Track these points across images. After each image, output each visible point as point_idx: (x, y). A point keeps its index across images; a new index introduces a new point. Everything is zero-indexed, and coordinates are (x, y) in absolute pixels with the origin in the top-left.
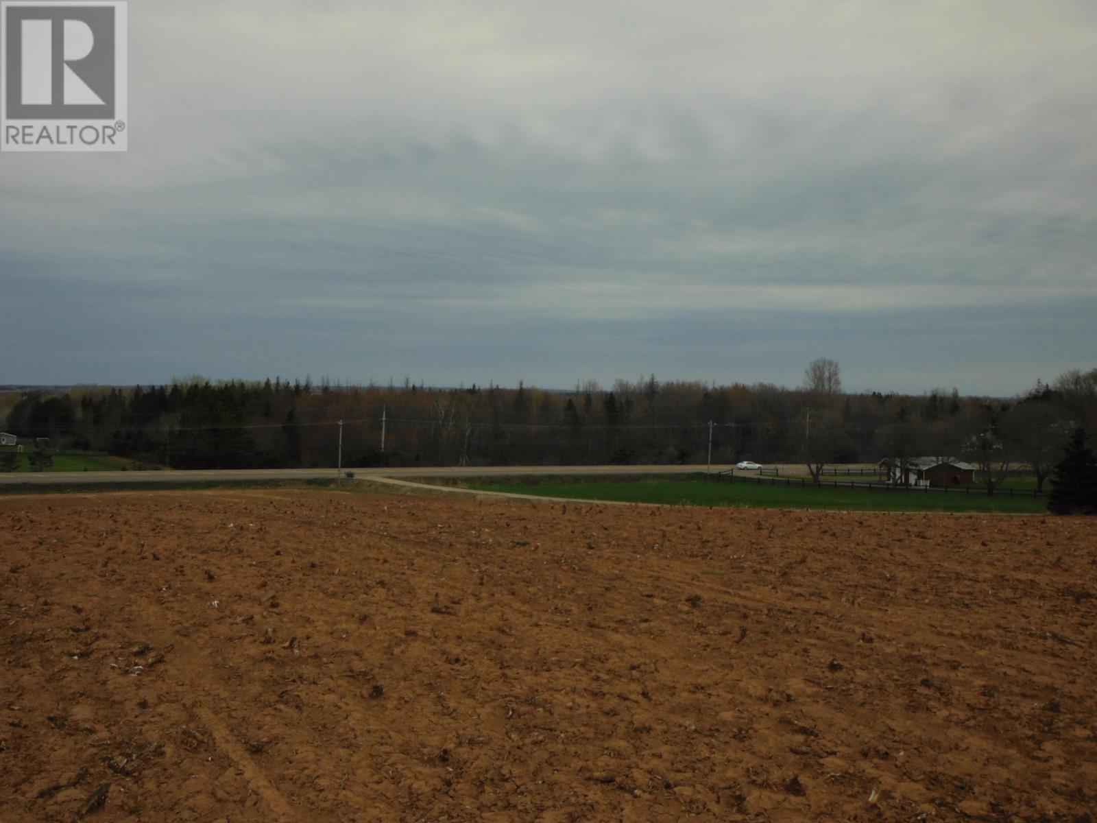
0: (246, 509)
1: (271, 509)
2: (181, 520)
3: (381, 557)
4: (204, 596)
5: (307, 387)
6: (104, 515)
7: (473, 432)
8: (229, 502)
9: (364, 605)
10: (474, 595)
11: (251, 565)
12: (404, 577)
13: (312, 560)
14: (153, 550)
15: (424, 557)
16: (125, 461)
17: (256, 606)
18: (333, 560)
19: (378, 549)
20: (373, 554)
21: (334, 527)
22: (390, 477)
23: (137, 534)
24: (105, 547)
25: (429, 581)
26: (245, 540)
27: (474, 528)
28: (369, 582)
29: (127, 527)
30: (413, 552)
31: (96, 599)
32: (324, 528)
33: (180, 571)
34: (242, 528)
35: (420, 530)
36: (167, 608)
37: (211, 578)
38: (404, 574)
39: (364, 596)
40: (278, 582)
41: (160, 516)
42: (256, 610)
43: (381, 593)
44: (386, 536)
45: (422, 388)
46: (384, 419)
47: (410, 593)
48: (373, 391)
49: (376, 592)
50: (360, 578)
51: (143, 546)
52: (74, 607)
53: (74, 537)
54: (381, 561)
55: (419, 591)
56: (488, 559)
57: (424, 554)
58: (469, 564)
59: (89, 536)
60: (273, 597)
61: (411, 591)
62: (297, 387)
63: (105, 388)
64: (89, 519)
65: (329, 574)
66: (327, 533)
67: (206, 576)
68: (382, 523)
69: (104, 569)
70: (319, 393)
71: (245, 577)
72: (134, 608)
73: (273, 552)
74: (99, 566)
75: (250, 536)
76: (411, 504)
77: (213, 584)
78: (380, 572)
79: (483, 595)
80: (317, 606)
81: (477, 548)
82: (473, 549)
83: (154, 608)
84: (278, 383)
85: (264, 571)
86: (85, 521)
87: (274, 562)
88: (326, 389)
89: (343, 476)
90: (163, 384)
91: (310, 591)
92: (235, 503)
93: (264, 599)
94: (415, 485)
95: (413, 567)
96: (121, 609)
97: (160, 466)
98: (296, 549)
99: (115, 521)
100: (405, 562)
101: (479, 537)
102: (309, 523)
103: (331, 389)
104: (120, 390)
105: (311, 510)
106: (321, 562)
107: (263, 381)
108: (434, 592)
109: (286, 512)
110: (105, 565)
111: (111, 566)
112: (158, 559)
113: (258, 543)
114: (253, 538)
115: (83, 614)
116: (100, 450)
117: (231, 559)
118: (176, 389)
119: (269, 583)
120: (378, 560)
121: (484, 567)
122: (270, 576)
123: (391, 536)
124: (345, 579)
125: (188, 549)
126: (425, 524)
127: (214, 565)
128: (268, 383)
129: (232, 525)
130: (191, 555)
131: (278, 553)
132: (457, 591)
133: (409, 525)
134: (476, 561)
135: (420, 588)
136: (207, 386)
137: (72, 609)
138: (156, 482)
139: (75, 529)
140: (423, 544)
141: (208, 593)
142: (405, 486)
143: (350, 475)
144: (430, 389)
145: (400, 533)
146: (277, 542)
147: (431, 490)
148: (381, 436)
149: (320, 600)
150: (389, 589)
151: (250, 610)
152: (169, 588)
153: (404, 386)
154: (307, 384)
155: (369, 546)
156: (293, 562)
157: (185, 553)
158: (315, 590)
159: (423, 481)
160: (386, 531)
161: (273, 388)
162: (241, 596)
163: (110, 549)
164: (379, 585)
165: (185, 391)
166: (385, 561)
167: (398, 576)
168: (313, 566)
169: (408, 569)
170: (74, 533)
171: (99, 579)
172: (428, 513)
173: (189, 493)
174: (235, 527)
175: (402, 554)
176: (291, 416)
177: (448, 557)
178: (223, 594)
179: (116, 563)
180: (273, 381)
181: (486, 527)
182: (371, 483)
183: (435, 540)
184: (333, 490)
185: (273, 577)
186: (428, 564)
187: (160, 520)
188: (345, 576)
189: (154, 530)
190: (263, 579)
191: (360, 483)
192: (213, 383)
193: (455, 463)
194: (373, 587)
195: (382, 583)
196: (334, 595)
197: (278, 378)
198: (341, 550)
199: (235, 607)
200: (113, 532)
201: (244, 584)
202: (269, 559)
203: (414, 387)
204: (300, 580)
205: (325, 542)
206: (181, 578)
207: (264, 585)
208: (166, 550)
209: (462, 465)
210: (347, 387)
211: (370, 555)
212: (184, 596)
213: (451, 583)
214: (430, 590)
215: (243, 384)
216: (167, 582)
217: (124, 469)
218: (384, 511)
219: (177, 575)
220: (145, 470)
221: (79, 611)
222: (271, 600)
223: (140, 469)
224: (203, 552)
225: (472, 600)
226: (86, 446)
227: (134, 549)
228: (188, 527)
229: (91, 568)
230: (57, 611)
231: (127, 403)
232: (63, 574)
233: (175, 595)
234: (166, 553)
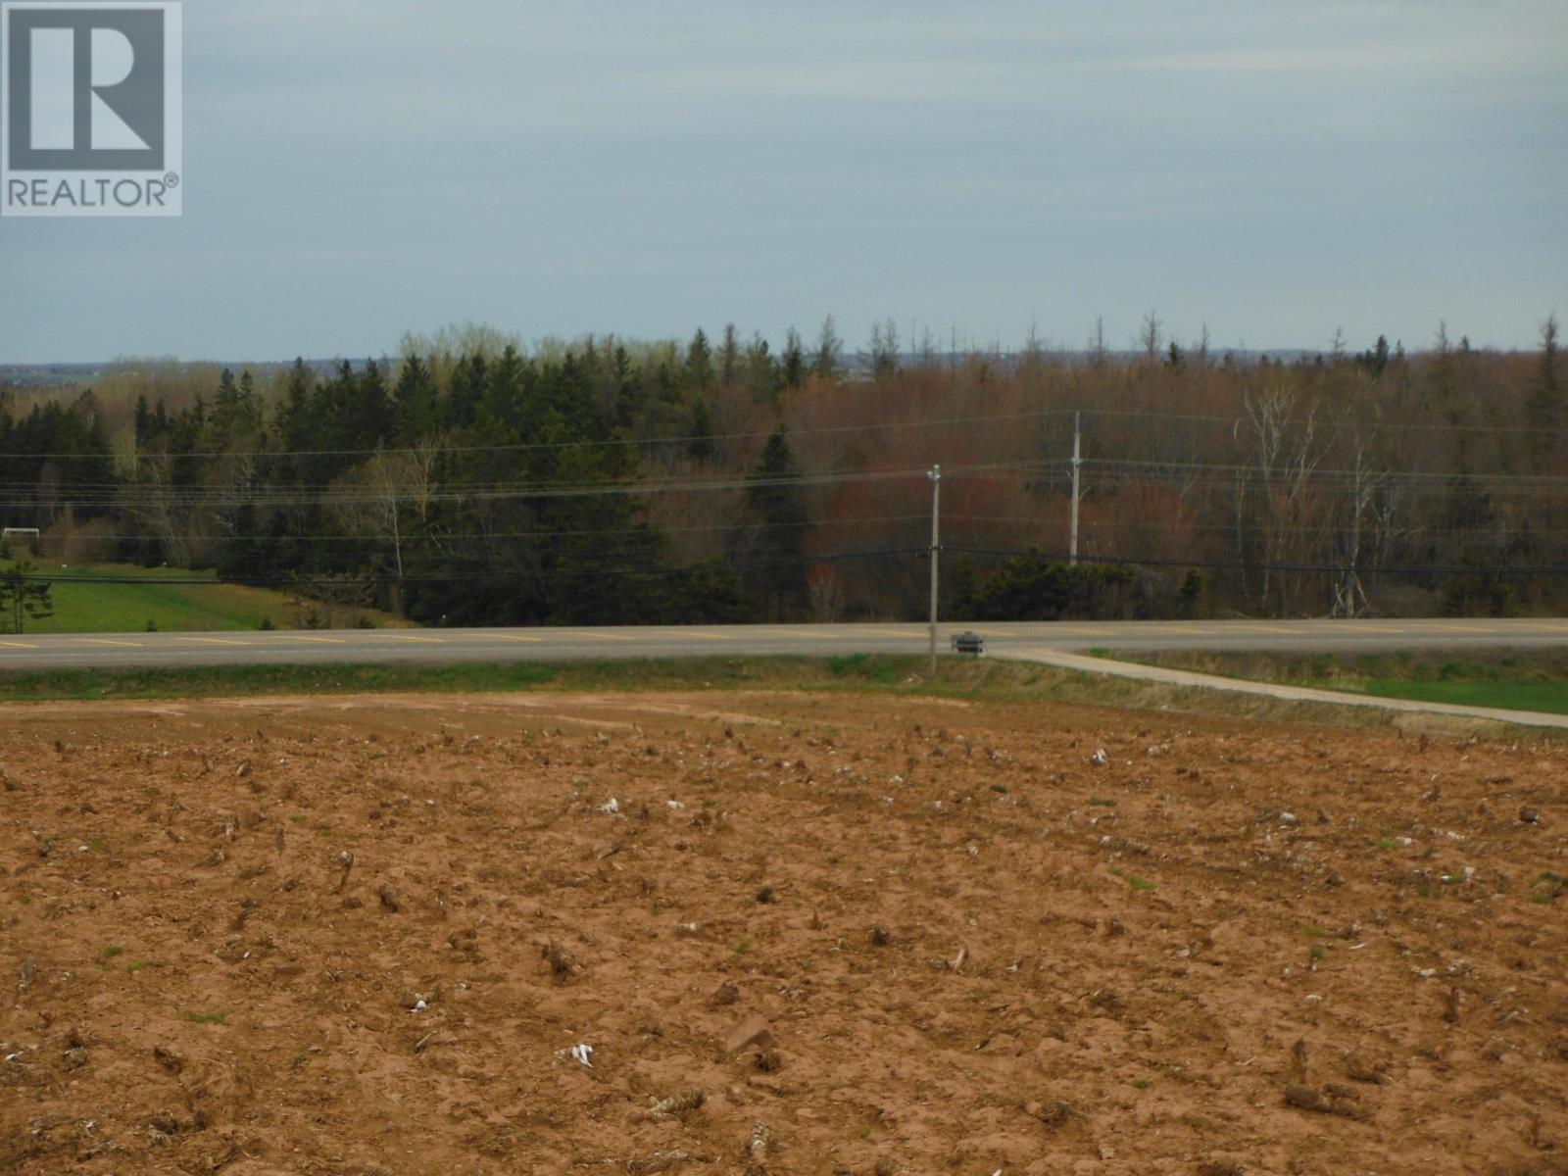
0: (650, 752)
1: (730, 754)
2: (457, 786)
3: (1099, 915)
4: (544, 1029)
5: (826, 359)
6: (222, 769)
7: (1379, 500)
8: (595, 731)
9: (1053, 1075)
10: (1427, 1055)
11: (682, 934)
12: (1180, 984)
13: (874, 919)
14: (380, 880)
15: (1242, 921)
16: (268, 599)
17: (708, 1065)
18: (942, 921)
19: (1088, 890)
20: (1070, 904)
21: (936, 814)
22: (1098, 653)
23: (324, 829)
24: (231, 868)
25: (1267, 1002)
26: (656, 851)
27: (1407, 827)
28: (1066, 998)
29: (292, 806)
30: (1206, 902)
31: (220, 1029)
32: (905, 817)
33: (465, 948)
34: (645, 815)
35: (1220, 831)
36: (434, 1064)
37: (561, 971)
38: (1179, 974)
39: (1053, 1043)
40: (772, 990)
41: (393, 774)
42: (710, 1077)
43: (1107, 1036)
44: (1110, 848)
45: (1202, 352)
46: (1076, 459)
47: (1204, 1038)
48: (1037, 365)
49: (1090, 1031)
50: (1037, 985)
51: (348, 865)
52: (159, 1054)
53: (138, 838)
54: (1101, 930)
55: (1233, 1032)
56: (1465, 933)
57: (1242, 911)
58: (1400, 947)
59: (182, 833)
60: (760, 1038)
61: (1208, 1033)
62: (793, 359)
63: (199, 369)
64: (179, 779)
65: (934, 969)
66: (914, 832)
67: (546, 963)
68: (1094, 802)
69: (238, 936)
70: (858, 375)
71: (667, 972)
72: (336, 1061)
73: (750, 891)
74: (221, 926)
75: (674, 841)
76: (1183, 742)
77: (570, 993)
78: (1099, 964)
79: (1458, 1056)
80: (904, 1071)
81: (1424, 894)
82: (1411, 899)
83: (393, 1064)
84: (731, 347)
85: (724, 953)
86: (168, 787)
87: (753, 924)
88: (884, 363)
89: (945, 647)
90: (376, 356)
91: (875, 1021)
92: (613, 734)
93: (732, 1044)
94: (1185, 679)
95: (1209, 954)
96: (297, 1065)
97: (370, 614)
98: (821, 885)
99: (257, 789)
100: (1179, 937)
101: (1426, 857)
102: (854, 801)
103: (902, 364)
104: (246, 377)
105: (856, 758)
106: (907, 929)
107: (685, 339)
108: (1289, 1039)
109: (778, 765)
110: (238, 925)
111: (257, 928)
112: (395, 908)
113: (699, 863)
114: (681, 848)
115: (186, 1077)
116: (194, 567)
117: (620, 912)
118: (415, 372)
119: (743, 992)
120: (1089, 925)
121: (1456, 962)
122: (746, 968)
123: (1124, 846)
124: (988, 984)
125: (482, 876)
126: (1236, 810)
127: (568, 929)
128: (699, 346)
129: (614, 803)
130: (493, 896)
131: (764, 897)
132: (1365, 1040)
133: (1184, 813)
134: (1422, 940)
135: (1237, 1024)
136: (511, 361)
137: (152, 1062)
138: (359, 667)
139: (139, 811)
140: (1234, 877)
141: (553, 1020)
142: (1150, 683)
143: (969, 646)
144: (1229, 357)
145: (1155, 837)
146: (760, 861)
147: (1238, 696)
148: (1065, 512)
149: (911, 1051)
150: (1132, 1024)
151: (690, 1076)
152: (437, 999)
153: (1143, 348)
154: (826, 348)
155: (1053, 879)
156: (815, 925)
157: (477, 890)
158: (892, 1017)
159: (1211, 666)
160: (1109, 829)
161: (716, 365)
162: (657, 1033)
163: (247, 875)
164: (1100, 1010)
165: (443, 380)
166: (1115, 931)
167: (1160, 981)
168: (880, 939)
169: (1192, 958)
170: (136, 823)
171: (223, 967)
172: (1244, 774)
173: (463, 700)
174: (623, 809)
175: (1169, 908)
176: (777, 454)
177: (1327, 920)
178: (603, 1021)
179: (270, 918)
180: (716, 341)
181: (1449, 823)
182: (1038, 671)
183: (1276, 863)
184: (914, 692)
185: (754, 974)
186: (1258, 943)
187: (392, 786)
188: (986, 974)
189: (375, 816)
190: (723, 978)
191: (1002, 670)
192: (529, 349)
193: (1322, 605)
194: (1081, 1015)
195: (1109, 1004)
196: (952, 1037)
197: (730, 329)
198: (966, 889)
199: (642, 1065)
200: (254, 822)
201: (663, 994)
202: (739, 915)
203: (1175, 353)
204: (842, 985)
205: (913, 861)
206: (468, 969)
207: (726, 999)
208: (418, 881)
209: (1342, 614)
210: (952, 356)
211: (1062, 909)
212: (484, 1029)
213: (1343, 1011)
214: (1273, 1032)
215: (621, 352)
216: (427, 981)
217: (266, 626)
218: (1095, 763)
219: (456, 961)
220: (328, 627)
221: (173, 1065)
222: (755, 1049)
223: (313, 624)
224: (532, 890)
225: (1421, 1074)
226: (154, 554)
227: (320, 876)
228: (480, 810)
229: (199, 934)
230: (108, 1065)
231: (269, 415)
232: (117, 952)
233: (455, 1024)
234: (418, 891)
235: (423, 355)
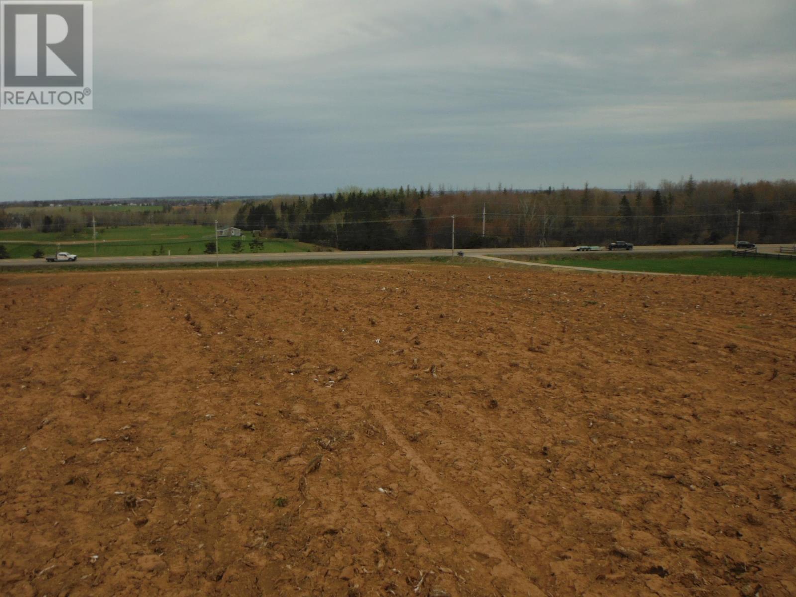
0: (392, 277)
1: (409, 278)
2: (350, 285)
3: (489, 311)
4: (370, 336)
5: (429, 192)
6: (300, 281)
7: (549, 221)
8: (380, 273)
9: (479, 345)
10: (559, 339)
11: (399, 316)
12: (506, 325)
13: (440, 312)
14: (334, 305)
15: (520, 312)
16: (309, 246)
17: (405, 343)
18: (455, 313)
19: (486, 306)
20: (483, 309)
21: (453, 290)
22: (489, 256)
23: (322, 294)
25: (525, 329)
26: (393, 298)
27: (555, 292)
28: (482, 329)
29: (315, 289)
30: (512, 308)
31: (301, 336)
32: (447, 291)
33: (352, 319)
34: (391, 291)
35: (515, 293)
36: (346, 343)
37: (373, 324)
38: (506, 323)
39: (479, 338)
40: (418, 328)
41: (337, 282)
42: (405, 346)
43: (490, 336)
44: (491, 297)
45: (511, 190)
46: (484, 213)
48: (475, 193)
49: (487, 336)
50: (475, 326)
51: (327, 302)
52: (288, 341)
53: (283, 296)
54: (489, 314)
55: (518, 335)
56: (567, 314)
57: (520, 310)
58: (553, 317)
59: (292, 295)
60: (416, 338)
61: (512, 336)
62: (422, 192)
63: (294, 196)
64: (291, 284)
65: (453, 323)
66: (449, 294)
67: (370, 322)
68: (488, 287)
69: (304, 317)
70: (437, 196)
71: (396, 324)
72: (325, 343)
73: (414, 307)
74: (300, 315)
75: (397, 296)
76: (507, 274)
77: (375, 328)
78: (489, 322)
79: (565, 339)
80: (447, 344)
81: (558, 306)
82: (555, 306)
83: (337, 343)
84: (409, 190)
85: (408, 320)
86: (289, 285)
87: (414, 314)
88: (442, 193)
89: (456, 254)
90: (332, 193)
91: (441, 334)
92: (384, 274)
93: (410, 339)
94: (508, 261)
95: (512, 319)
96: (317, 343)
97: (331, 248)
98: (429, 305)
99: (308, 286)
100: (506, 315)
101: (559, 298)
102: (436, 287)
103: (446, 193)
104: (304, 198)
105: (436, 278)
106: (447, 315)
107: (399, 188)
108: (529, 337)
109: (420, 280)
110: (304, 314)
111: (308, 315)
112: (337, 311)
113: (402, 301)
114: (399, 298)
115: (294, 346)
116: (294, 239)
117: (386, 311)
118: (340, 196)
119: (412, 328)
120: (487, 313)
121: (565, 320)
122: (413, 323)
123: (495, 297)
124: (465, 326)
125: (356, 304)
126: (518, 288)
127: (375, 315)
128: (402, 190)
129: (384, 288)
130: (358, 308)
131: (417, 308)
132: (546, 337)
133: (507, 289)
134: (558, 315)
135: (518, 333)
136: (361, 193)
137: (286, 342)
138: (329, 260)
139: (283, 290)
140: (518, 303)
141: (371, 334)
143: (461, 254)
144: (517, 191)
145: (501, 295)
146: (416, 300)
147: (520, 265)
148: (482, 225)
149: (448, 340)
150: (496, 334)
151: (401, 346)
152: (347, 330)
153: (498, 189)
154: (429, 190)
155: (479, 304)
156: (428, 314)
157: (355, 307)
158: (444, 333)
159: (513, 258)
160: (491, 293)
161: (405, 193)
162: (394, 337)
163: (306, 304)
164: (489, 331)
165: (346, 198)
166: (492, 314)
167: (502, 325)
168: (442, 317)
169: (509, 320)
170: (282, 293)
171: (301, 323)
172: (520, 281)
173: (351, 267)
174: (386, 289)
175: (504, 309)
176: (419, 213)
177: (537, 312)
178: (382, 334)
179: (311, 313)
180: (405, 188)
181: (564, 291)
182: (476, 260)
183: (527, 300)
184: (449, 264)
185: (415, 324)
186: (523, 317)
187: (336, 285)
188: (465, 324)
189: (333, 291)
190: (408, 325)
191: (468, 260)
192: (365, 191)
193: (536, 244)
194: (485, 332)
195: (491, 330)
196: (457, 337)
197: (409, 186)
198: (460, 306)
199: (391, 343)
200: (307, 293)
201: (395, 329)
202: (411, 312)
203: (505, 190)
204: (434, 326)
205: (449, 300)
206: (353, 323)
207: (409, 330)
208: (342, 305)
209: (541, 247)
210: (457, 191)
211: (481, 310)
212: (357, 336)
213: (541, 331)
214: (526, 335)
215: (385, 191)
216: (344, 326)
217: (308, 251)
218: (488, 279)
219: (351, 322)
220: (322, 251)
221: (291, 344)
222: (415, 340)
223: (319, 250)
224: (367, 307)
225: (557, 343)
226: (285, 236)
227: (321, 304)
228: (355, 290)
229: (296, 316)
230: (277, 343)
231: (309, 206)
232: (279, 320)
233: (350, 335)
234: (342, 307)
235: (342, 192)
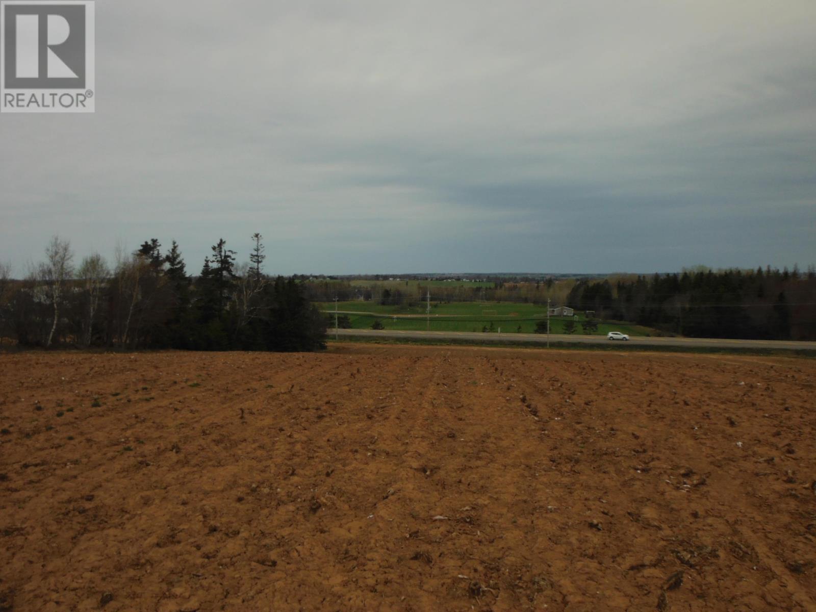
0: (751, 371)
1: (773, 372)
2: (701, 376)
4: (729, 437)
5: (795, 274)
6: (642, 369)
8: (735, 365)
11: (764, 417)
14: (683, 398)
16: (648, 330)
17: (774, 450)
23: (668, 384)
24: (646, 392)
26: (755, 396)
29: (660, 378)
31: (646, 430)
33: (706, 415)
34: (752, 386)
36: (700, 443)
37: (732, 424)
40: (790, 433)
41: (684, 372)
42: (775, 453)
51: (675, 393)
52: (633, 434)
53: (623, 383)
59: (634, 383)
60: (788, 445)
62: (785, 274)
63: (632, 275)
64: (632, 370)
67: (728, 421)
69: (649, 408)
70: (805, 278)
72: (676, 440)
73: (782, 407)
74: (645, 406)
75: (760, 393)
77: (734, 429)
83: (690, 442)
84: (769, 271)
85: (776, 423)
86: (629, 372)
87: (784, 416)
88: (811, 275)
90: (676, 272)
92: (740, 366)
93: (780, 446)
96: (666, 440)
98: (802, 407)
99: (651, 374)
102: (809, 386)
104: (644, 277)
105: (808, 375)
107: (756, 269)
109: (787, 376)
110: (649, 406)
111: (653, 407)
112: (688, 405)
113: (767, 399)
114: (762, 395)
115: (639, 440)
116: (631, 321)
117: (747, 410)
118: (686, 276)
119: (782, 433)
122: (782, 427)
125: (710, 399)
127: (733, 413)
128: (760, 271)
129: (743, 383)
130: (713, 404)
131: (786, 409)
136: (710, 273)
137: (631, 436)
139: (623, 377)
141: (731, 435)
146: (784, 400)
151: (770, 453)
152: (700, 427)
154: (795, 271)
156: (801, 417)
157: (708, 402)
161: (764, 274)
162: (759, 441)
163: (650, 394)
170: (623, 380)
171: (646, 415)
174: (746, 384)
176: (781, 297)
178: (744, 437)
179: (657, 404)
180: (764, 269)
185: (785, 428)
187: (684, 375)
189: (681, 382)
190: (776, 429)
192: (715, 271)
197: (769, 266)
199: (756, 449)
200: (651, 382)
201: (760, 431)
202: (780, 413)
204: (810, 433)
206: (708, 420)
207: (778, 434)
208: (693, 398)
212: (713, 436)
216: (697, 423)
217: (648, 336)
219: (705, 419)
220: (663, 336)
221: (636, 437)
222: (787, 447)
223: (659, 335)
224: (723, 403)
226: (621, 318)
227: (668, 395)
228: (708, 382)
229: (639, 407)
230: (621, 436)
231: (649, 286)
232: (620, 410)
233: (706, 434)
234: (693, 401)
235: (687, 272)
